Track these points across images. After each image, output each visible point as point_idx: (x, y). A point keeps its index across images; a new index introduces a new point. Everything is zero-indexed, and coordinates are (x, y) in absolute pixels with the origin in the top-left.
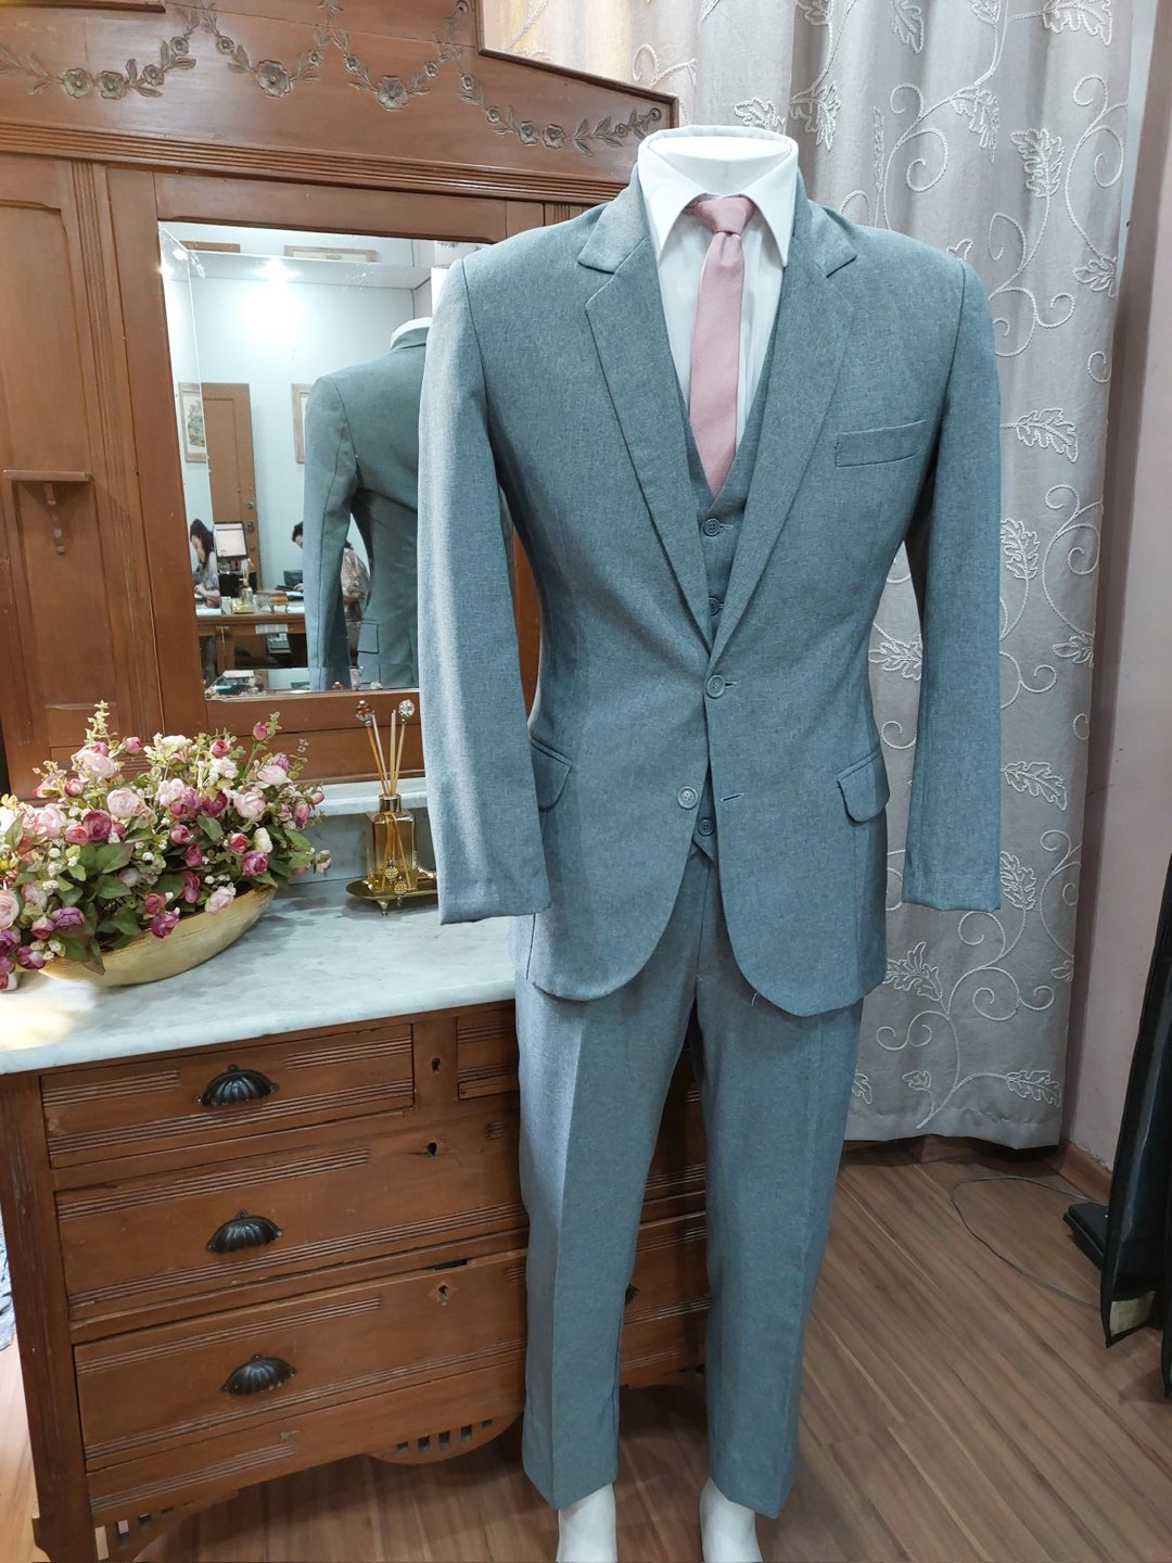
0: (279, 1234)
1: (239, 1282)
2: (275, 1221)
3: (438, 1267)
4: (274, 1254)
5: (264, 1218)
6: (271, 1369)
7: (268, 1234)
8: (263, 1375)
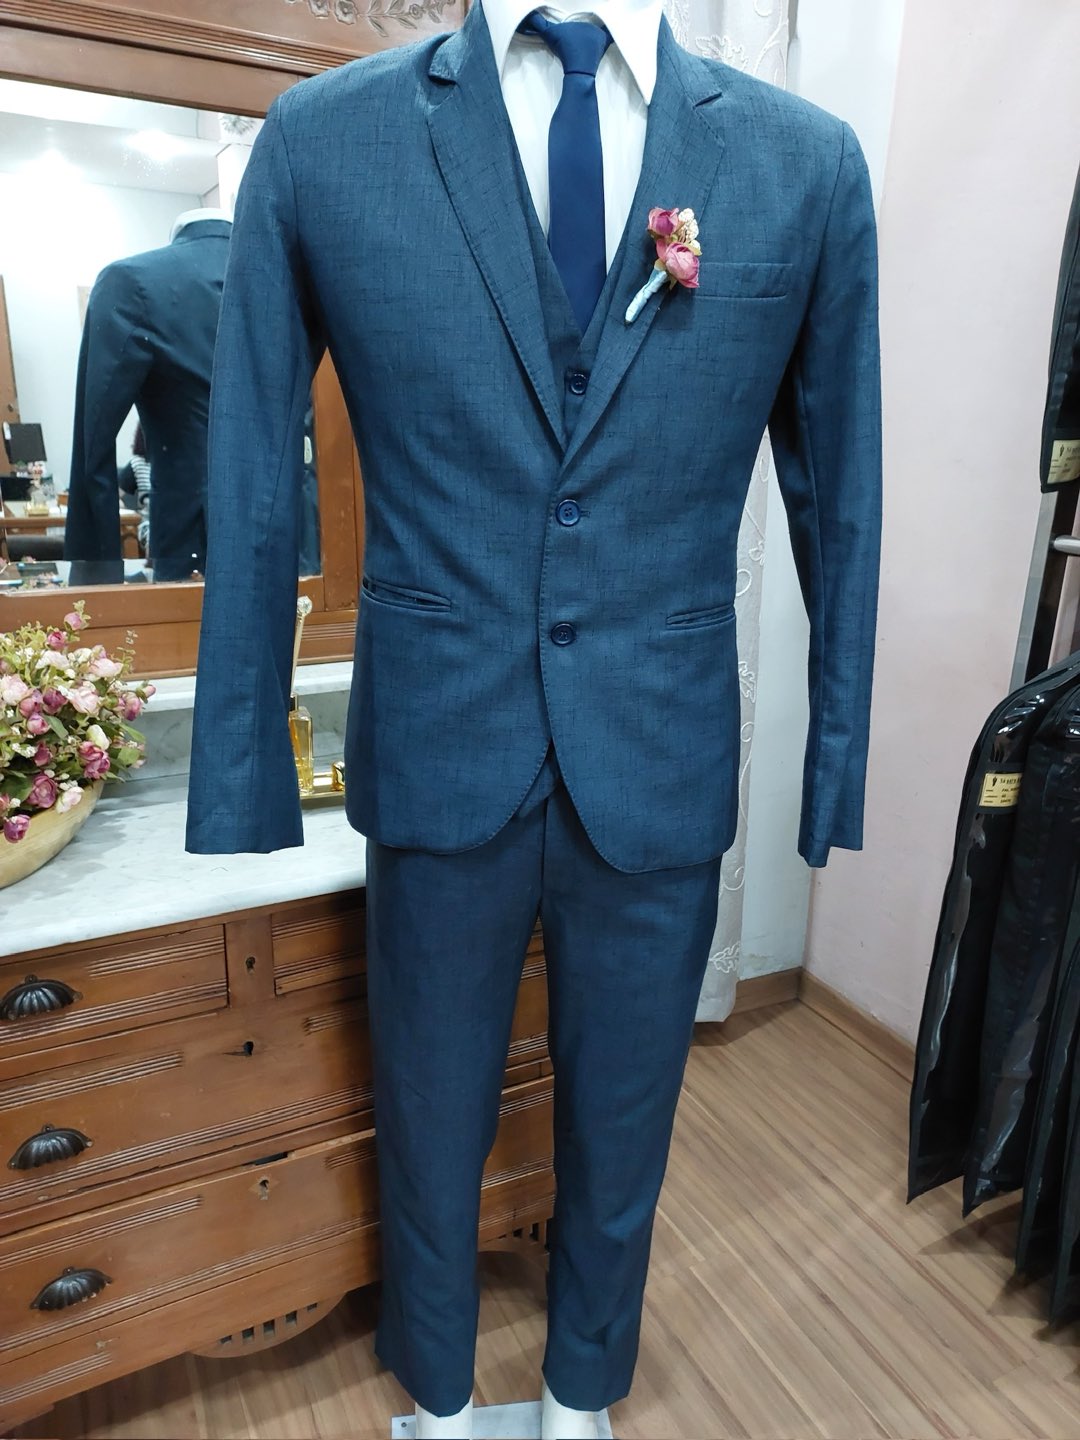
0: (89, 1144)
1: (46, 1198)
2: (84, 1132)
3: (258, 1163)
4: (84, 1165)
5: (72, 1130)
6: (84, 1281)
7: (77, 1146)
8: (75, 1288)
